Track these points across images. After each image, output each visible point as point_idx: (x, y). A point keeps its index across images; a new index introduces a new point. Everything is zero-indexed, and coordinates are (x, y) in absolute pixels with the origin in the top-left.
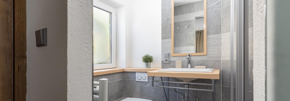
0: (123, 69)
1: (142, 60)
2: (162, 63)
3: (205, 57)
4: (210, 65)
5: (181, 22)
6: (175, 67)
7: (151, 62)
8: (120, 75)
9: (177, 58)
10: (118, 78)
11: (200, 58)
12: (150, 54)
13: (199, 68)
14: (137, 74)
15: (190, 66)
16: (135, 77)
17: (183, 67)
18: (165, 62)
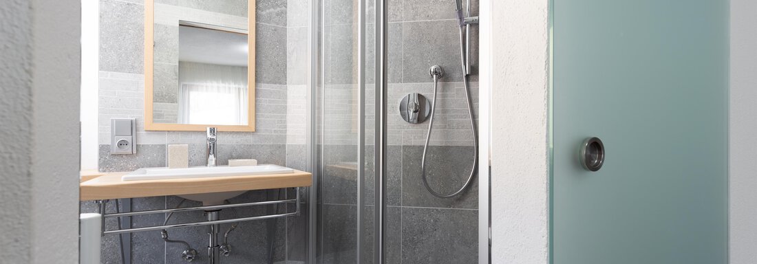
3: (249, 137)
11: (239, 140)
15: (214, 159)
18: (115, 150)
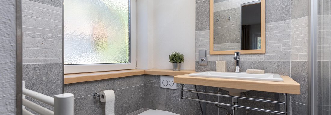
0: (145, 71)
1: (169, 60)
2: (196, 65)
3: (262, 57)
4: (271, 68)
5: (222, 11)
6: (215, 70)
7: (180, 62)
8: (140, 79)
9: (219, 57)
10: (137, 83)
11: (255, 58)
12: (180, 52)
13: (253, 73)
14: (162, 79)
15: (239, 69)
16: (160, 83)
17: (228, 70)
18: (200, 63)
